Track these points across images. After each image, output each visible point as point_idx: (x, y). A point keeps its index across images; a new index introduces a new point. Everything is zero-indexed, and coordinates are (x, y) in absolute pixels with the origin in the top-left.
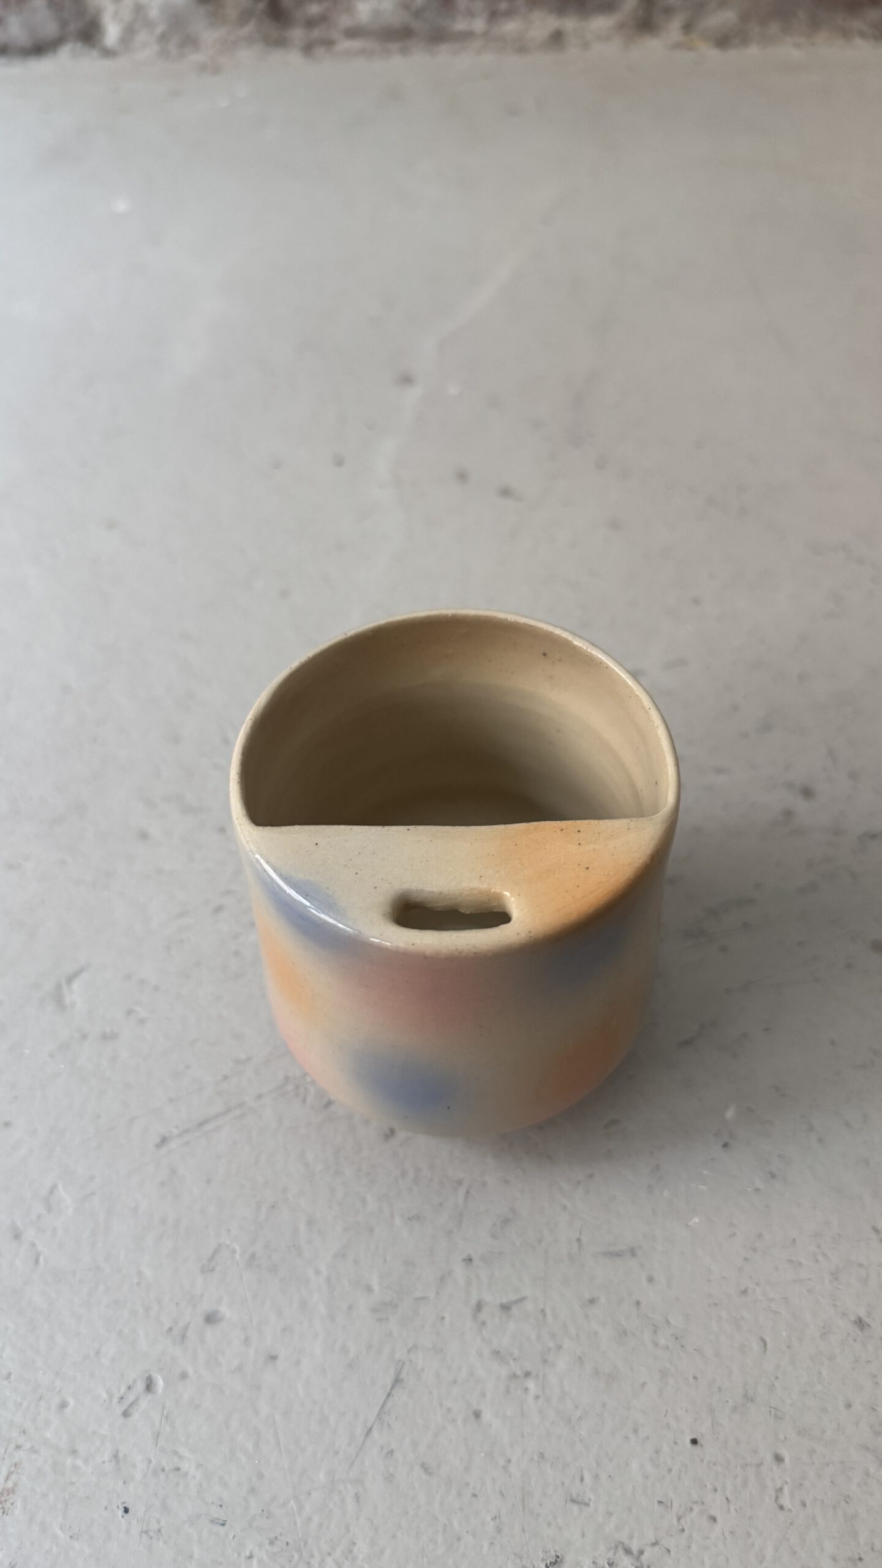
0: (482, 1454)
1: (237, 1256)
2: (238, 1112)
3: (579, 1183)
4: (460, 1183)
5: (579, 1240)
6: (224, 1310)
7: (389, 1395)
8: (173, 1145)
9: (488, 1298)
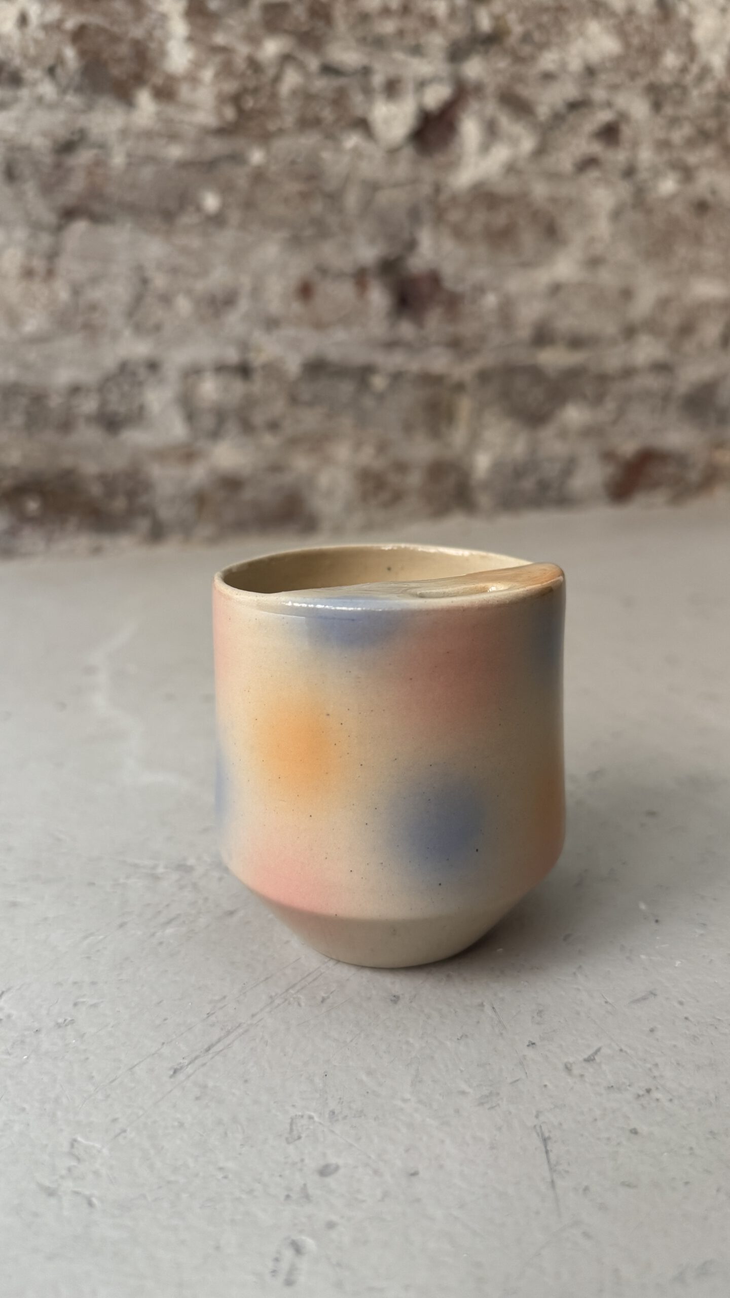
0: (665, 1154)
1: (316, 1119)
2: (241, 1030)
3: (575, 974)
4: (482, 1005)
5: (606, 1002)
6: (333, 1160)
7: (547, 1152)
8: (189, 1070)
9: (571, 1060)
